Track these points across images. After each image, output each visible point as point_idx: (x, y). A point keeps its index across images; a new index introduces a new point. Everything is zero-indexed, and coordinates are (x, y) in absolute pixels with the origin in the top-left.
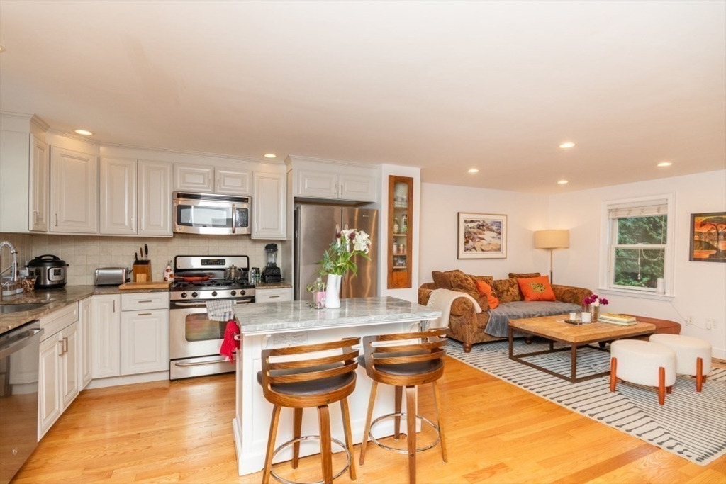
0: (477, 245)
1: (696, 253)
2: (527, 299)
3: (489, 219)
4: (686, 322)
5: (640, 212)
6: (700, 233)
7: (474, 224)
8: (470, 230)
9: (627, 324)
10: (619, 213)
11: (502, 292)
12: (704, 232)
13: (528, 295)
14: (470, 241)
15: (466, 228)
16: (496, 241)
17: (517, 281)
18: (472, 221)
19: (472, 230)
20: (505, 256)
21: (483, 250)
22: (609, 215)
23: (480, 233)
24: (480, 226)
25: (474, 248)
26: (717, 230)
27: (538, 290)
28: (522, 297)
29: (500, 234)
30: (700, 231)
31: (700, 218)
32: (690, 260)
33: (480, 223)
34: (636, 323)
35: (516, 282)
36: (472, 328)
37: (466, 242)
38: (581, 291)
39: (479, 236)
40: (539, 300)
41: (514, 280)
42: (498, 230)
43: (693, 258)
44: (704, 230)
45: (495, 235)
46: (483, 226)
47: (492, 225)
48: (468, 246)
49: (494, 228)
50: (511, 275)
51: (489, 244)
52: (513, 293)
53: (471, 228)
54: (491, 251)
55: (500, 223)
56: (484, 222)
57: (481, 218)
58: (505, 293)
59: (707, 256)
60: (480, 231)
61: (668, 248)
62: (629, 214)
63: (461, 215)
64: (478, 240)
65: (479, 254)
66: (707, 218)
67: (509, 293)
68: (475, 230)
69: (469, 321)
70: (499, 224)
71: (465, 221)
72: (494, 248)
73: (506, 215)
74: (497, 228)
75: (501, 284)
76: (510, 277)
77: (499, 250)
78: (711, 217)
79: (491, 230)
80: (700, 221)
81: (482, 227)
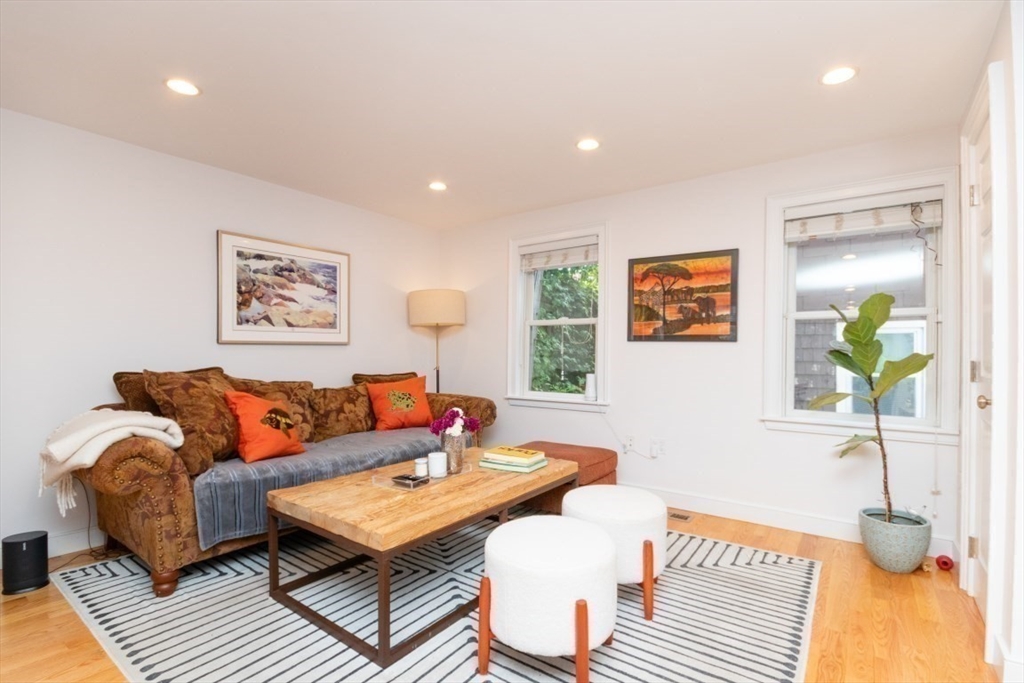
0: (275, 313)
1: (636, 326)
2: (380, 425)
3: (305, 258)
4: (624, 447)
5: (561, 258)
6: (641, 293)
7: (269, 265)
8: (253, 276)
9: (527, 470)
10: (534, 261)
11: (327, 414)
12: (646, 289)
13: (382, 417)
14: (254, 302)
15: (241, 270)
16: (325, 307)
17: (367, 389)
18: (259, 257)
19: (260, 276)
20: (345, 340)
21: (290, 325)
22: (522, 266)
23: (282, 287)
24: (282, 269)
25: (267, 319)
26: (663, 286)
27: (402, 405)
28: (373, 421)
29: (334, 292)
30: (641, 288)
31: (641, 266)
32: (629, 340)
33: (281, 264)
34: (545, 463)
35: (364, 392)
36: (177, 525)
37: (243, 304)
38: (475, 402)
39: (281, 292)
40: (403, 426)
41: (360, 388)
42: (328, 283)
43: (634, 337)
44: (646, 287)
45: (322, 293)
46: (291, 270)
47: (314, 271)
48: (247, 313)
49: (319, 278)
50: (357, 379)
51: (308, 312)
52: (352, 416)
53: (256, 272)
54: (312, 326)
55: (334, 269)
56: (292, 261)
57: (286, 253)
58: (333, 416)
59: (650, 331)
60: (283, 280)
61: (601, 322)
62: (547, 263)
63: (224, 238)
64: (275, 301)
65: (281, 333)
66: (651, 265)
67: (342, 416)
68: (268, 279)
69: (163, 508)
70: (331, 271)
71: (240, 254)
72: (319, 320)
73: (348, 255)
74: (328, 280)
75: (325, 397)
76: (356, 383)
77: (332, 325)
78: (655, 264)
79: (312, 282)
80: (642, 272)
81: (285, 271)
